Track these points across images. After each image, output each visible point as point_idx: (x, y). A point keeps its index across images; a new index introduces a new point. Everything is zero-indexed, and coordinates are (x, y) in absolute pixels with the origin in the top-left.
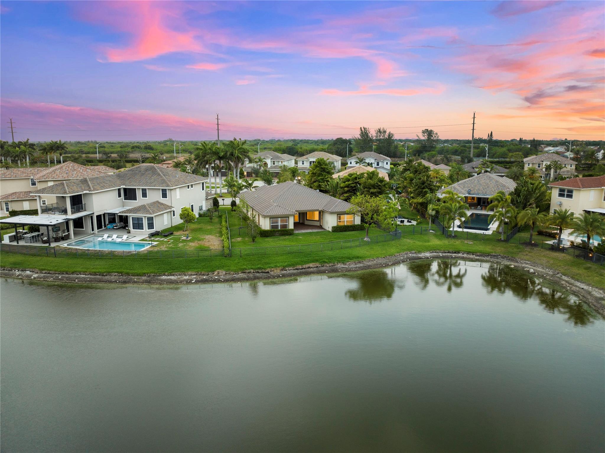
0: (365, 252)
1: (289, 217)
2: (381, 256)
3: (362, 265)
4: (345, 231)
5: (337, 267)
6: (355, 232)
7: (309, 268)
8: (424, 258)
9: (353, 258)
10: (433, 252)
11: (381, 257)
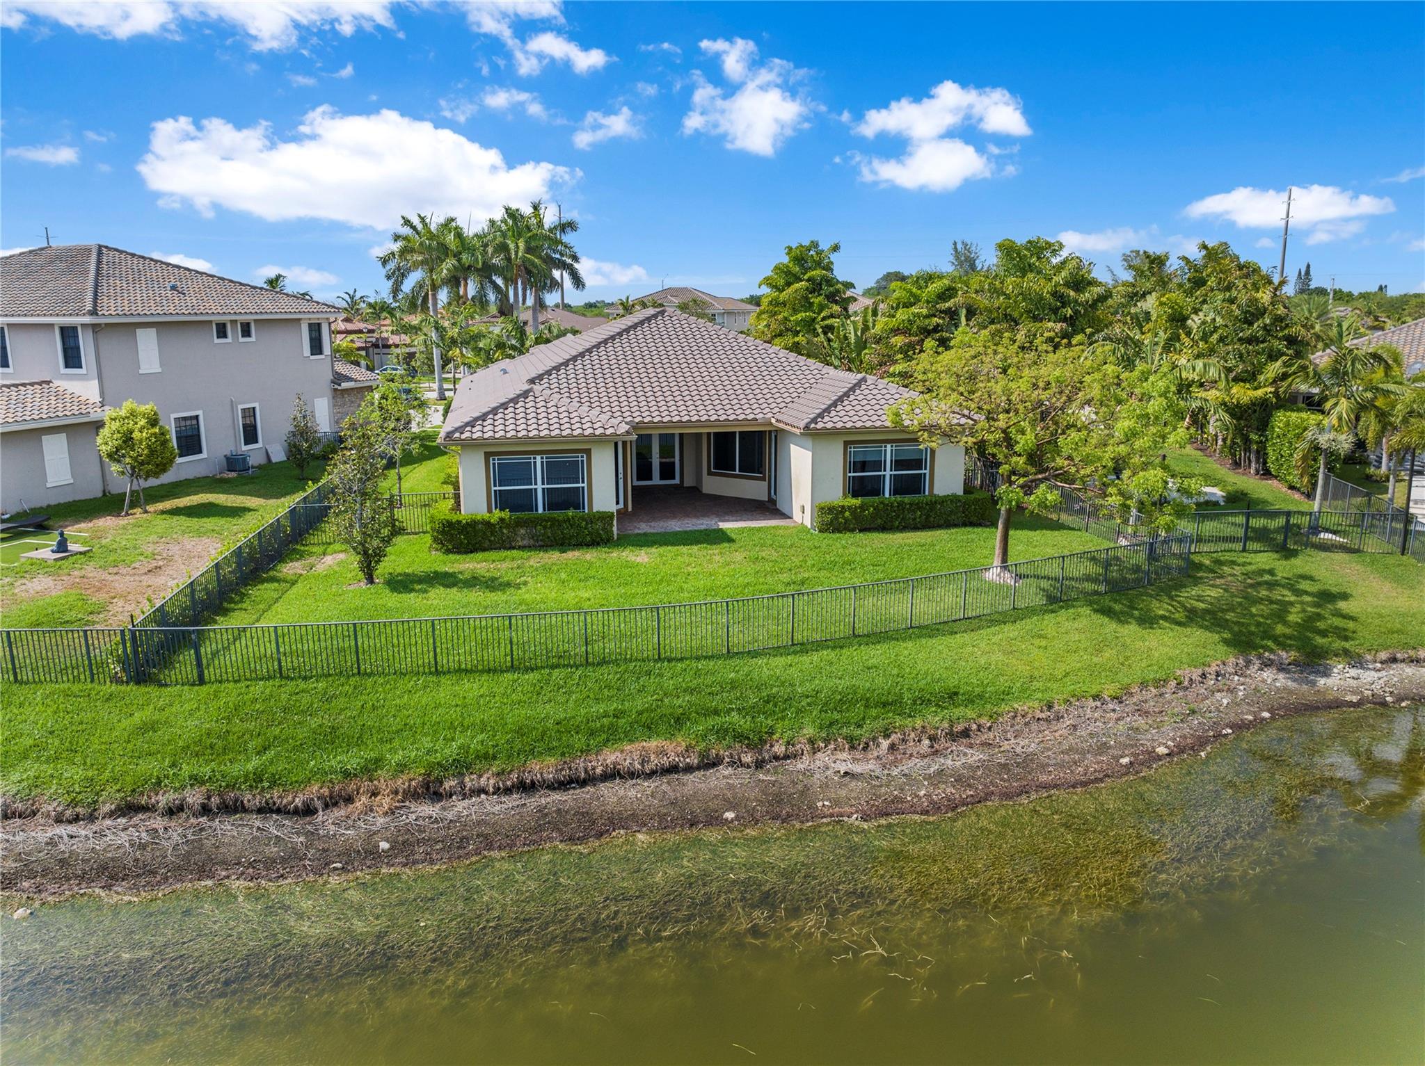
0: (997, 657)
1: (588, 452)
2: (1094, 690)
3: (975, 756)
4: (883, 529)
5: (808, 773)
6: (938, 532)
7: (612, 775)
8: (1355, 699)
9: (926, 702)
10: (1394, 660)
11: (1096, 697)
